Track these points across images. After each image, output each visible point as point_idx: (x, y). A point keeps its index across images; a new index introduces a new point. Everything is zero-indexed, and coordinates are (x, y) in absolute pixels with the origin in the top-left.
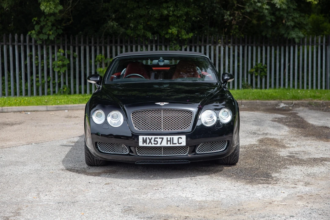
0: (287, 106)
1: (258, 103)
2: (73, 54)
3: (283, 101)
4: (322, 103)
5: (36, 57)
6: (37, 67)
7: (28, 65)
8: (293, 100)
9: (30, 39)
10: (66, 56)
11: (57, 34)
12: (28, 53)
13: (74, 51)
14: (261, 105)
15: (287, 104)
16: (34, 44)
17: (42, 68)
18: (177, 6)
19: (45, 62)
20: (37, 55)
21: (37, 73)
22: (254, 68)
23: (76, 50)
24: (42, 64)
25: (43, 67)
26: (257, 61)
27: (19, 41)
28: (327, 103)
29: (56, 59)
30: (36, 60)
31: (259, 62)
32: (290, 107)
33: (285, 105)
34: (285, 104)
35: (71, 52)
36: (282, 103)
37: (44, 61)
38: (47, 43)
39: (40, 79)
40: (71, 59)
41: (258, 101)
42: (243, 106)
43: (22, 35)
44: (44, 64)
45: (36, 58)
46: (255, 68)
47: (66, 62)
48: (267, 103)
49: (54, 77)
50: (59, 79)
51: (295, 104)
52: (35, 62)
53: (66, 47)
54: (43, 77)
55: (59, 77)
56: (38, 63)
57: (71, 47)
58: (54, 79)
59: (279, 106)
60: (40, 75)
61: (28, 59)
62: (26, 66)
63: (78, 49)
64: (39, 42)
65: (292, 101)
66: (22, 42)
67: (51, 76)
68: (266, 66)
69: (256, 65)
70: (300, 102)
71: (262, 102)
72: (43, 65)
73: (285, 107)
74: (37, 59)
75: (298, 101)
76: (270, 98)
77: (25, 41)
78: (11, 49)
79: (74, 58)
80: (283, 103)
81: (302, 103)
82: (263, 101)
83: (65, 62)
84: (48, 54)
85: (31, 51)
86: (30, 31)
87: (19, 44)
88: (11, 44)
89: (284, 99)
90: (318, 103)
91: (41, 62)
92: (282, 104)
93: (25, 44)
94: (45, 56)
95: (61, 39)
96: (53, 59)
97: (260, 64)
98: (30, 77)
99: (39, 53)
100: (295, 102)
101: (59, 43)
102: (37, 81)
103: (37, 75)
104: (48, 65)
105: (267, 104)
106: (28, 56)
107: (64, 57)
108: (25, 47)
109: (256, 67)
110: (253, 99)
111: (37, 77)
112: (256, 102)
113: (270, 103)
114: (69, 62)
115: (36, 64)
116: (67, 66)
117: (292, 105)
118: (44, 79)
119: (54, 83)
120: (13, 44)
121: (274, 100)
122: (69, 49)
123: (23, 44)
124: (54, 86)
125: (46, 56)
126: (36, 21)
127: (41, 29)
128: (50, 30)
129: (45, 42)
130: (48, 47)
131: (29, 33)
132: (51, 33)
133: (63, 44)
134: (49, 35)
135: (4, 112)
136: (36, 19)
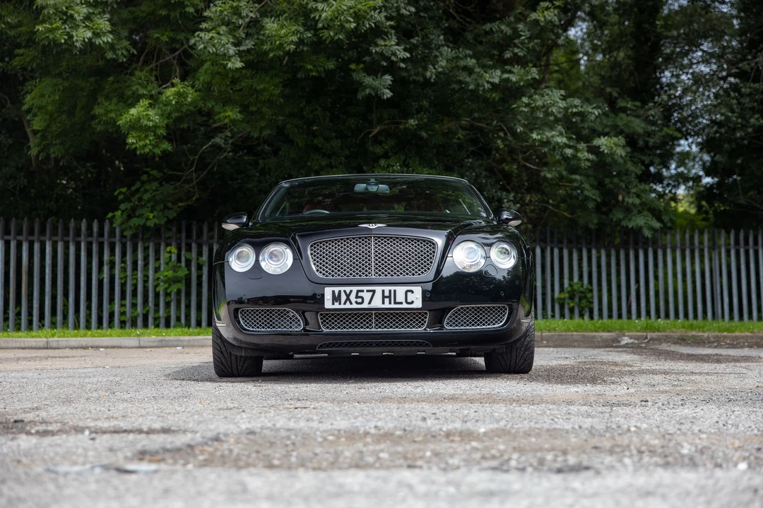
0: (636, 342)
1: (575, 337)
2: (198, 259)
3: (626, 334)
4: (708, 337)
5: (123, 265)
6: (123, 285)
7: (106, 281)
8: (646, 332)
9: (112, 229)
10: (183, 264)
11: (166, 219)
12: (106, 258)
13: (200, 254)
14: (582, 342)
15: (635, 339)
16: (120, 240)
17: (133, 288)
19: (140, 275)
20: (123, 261)
21: (123, 297)
22: (565, 291)
23: (204, 252)
24: (133, 279)
25: (135, 286)
26: (571, 279)
27: (90, 234)
28: (717, 336)
29: (162, 269)
30: (122, 272)
31: (576, 279)
32: (642, 343)
33: (632, 341)
34: (631, 338)
35: (194, 255)
36: (625, 336)
37: (137, 274)
38: (145, 237)
39: (128, 309)
40: (194, 269)
41: (575, 333)
42: (545, 342)
43: (96, 221)
44: (137, 279)
45: (122, 267)
46: (569, 292)
47: (182, 273)
48: (594, 337)
49: (157, 305)
50: (167, 310)
51: (652, 339)
52: (119, 275)
53: (183, 244)
54: (134, 305)
55: (168, 304)
56: (126, 277)
57: (194, 246)
58: (157, 311)
59: (619, 342)
60: (128, 302)
61: (106, 269)
62: (101, 282)
63: (207, 249)
64: (128, 233)
65: (645, 334)
66: (95, 234)
67: (151, 304)
68: (590, 287)
69: (571, 285)
70: (663, 336)
71: (584, 336)
72: (135, 281)
73: (632, 343)
74: (124, 269)
75: (659, 334)
76: (599, 328)
77: (101, 234)
78: (72, 249)
79: (200, 267)
80: (628, 336)
81: (667, 336)
82: (586, 334)
83: (179, 272)
84: (146, 259)
85: (112, 253)
86: (113, 212)
87: (90, 239)
88: (74, 240)
89: (629, 330)
90: (698, 336)
91: (133, 275)
92: (626, 338)
93: (100, 239)
94: (140, 263)
95: (174, 229)
96: (157, 270)
97: (577, 284)
98: (108, 306)
99: (129, 258)
100: (650, 335)
101: (169, 238)
102: (123, 313)
103: (123, 302)
104: (146, 281)
105: (594, 340)
106: (105, 263)
107: (179, 264)
108: (101, 245)
109: (569, 289)
110: (565, 331)
111: (123, 306)
112: (572, 335)
113: (601, 337)
114: (187, 272)
115: (121, 279)
116: (184, 281)
117: (646, 341)
118: (136, 310)
119: (157, 316)
120: (77, 239)
121: (609, 331)
122: (189, 249)
123: (97, 240)
124: (156, 323)
125: (143, 263)
126: (124, 193)
127: (134, 209)
128: (152, 212)
129: (140, 236)
130: (146, 245)
131: (110, 215)
132: (151, 216)
133: (177, 239)
134: (148, 219)
135: (51, 348)
136: (124, 190)
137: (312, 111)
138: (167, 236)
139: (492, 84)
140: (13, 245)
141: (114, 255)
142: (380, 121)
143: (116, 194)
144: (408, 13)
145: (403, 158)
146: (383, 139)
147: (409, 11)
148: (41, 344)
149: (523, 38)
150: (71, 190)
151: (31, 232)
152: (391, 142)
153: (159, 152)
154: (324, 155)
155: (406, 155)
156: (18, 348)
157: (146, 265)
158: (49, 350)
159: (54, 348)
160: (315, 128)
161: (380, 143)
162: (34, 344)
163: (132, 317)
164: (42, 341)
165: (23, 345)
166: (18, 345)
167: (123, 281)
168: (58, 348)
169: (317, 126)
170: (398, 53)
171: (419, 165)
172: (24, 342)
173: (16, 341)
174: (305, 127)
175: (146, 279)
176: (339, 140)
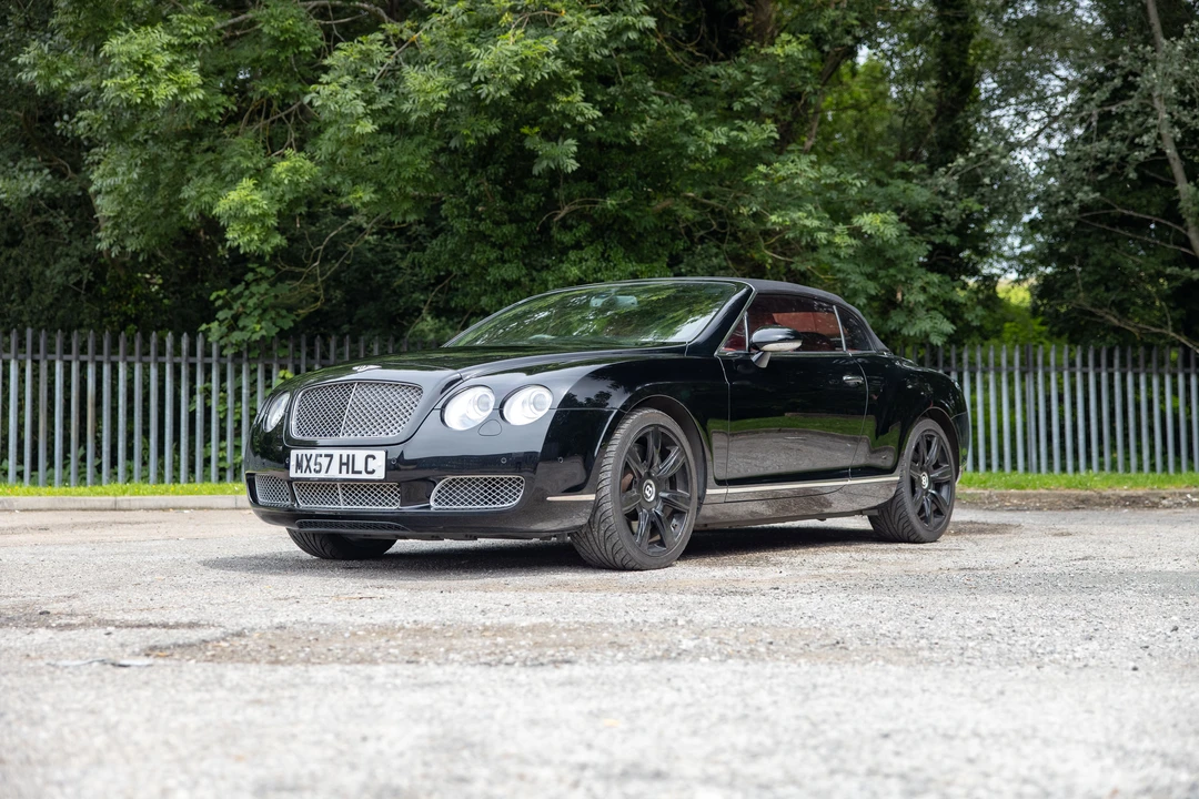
5: (222, 394)
6: (222, 421)
9: (207, 346)
11: (278, 330)
12: (199, 385)
16: (218, 361)
17: (236, 425)
18: (608, 260)
19: (244, 407)
20: (222, 389)
21: (222, 437)
24: (235, 413)
25: (239, 423)
27: (177, 351)
30: (220, 403)
37: (241, 407)
38: (251, 357)
39: (229, 453)
43: (185, 334)
44: (240, 413)
45: (221, 398)
52: (217, 407)
53: (303, 364)
54: (237, 448)
56: (226, 410)
60: (229, 444)
61: (199, 399)
62: (192, 415)
64: (229, 352)
66: (184, 353)
72: (238, 416)
74: (223, 400)
77: (192, 352)
78: (153, 372)
84: (253, 384)
85: (208, 379)
86: (207, 323)
87: (178, 359)
88: (156, 360)
91: (235, 408)
93: (192, 360)
94: (245, 391)
95: (291, 346)
98: (203, 450)
99: (229, 385)
101: (284, 357)
102: (222, 459)
103: (223, 444)
104: (252, 417)
106: (198, 392)
108: (193, 366)
111: (222, 449)
115: (220, 412)
118: (240, 454)
120: (161, 359)
123: (186, 360)
125: (249, 391)
126: (223, 298)
127: (236, 318)
128: (258, 322)
129: (245, 355)
130: (253, 366)
131: (204, 327)
132: (258, 327)
133: (294, 358)
134: (254, 332)
135: (120, 510)
136: (222, 293)
137: (478, 186)
138: (281, 355)
139: (719, 146)
140: (75, 367)
141: (210, 381)
142: (569, 199)
143: (212, 298)
144: (599, 57)
145: (600, 249)
146: (574, 223)
147: (601, 55)
148: (108, 505)
149: (756, 84)
150: (156, 287)
151: (99, 350)
152: (585, 228)
153: (269, 249)
154: (494, 245)
155: (606, 246)
156: (78, 510)
157: (253, 394)
158: (118, 513)
159: (124, 510)
160: (480, 209)
161: (570, 228)
162: (98, 505)
163: (235, 464)
164: (109, 500)
165: (84, 506)
166: (77, 505)
167: (222, 416)
168: (130, 510)
169: (484, 206)
170: (586, 111)
171: (624, 257)
172: (85, 501)
173: (75, 501)
174: (467, 206)
175: (253, 413)
176: (514, 225)
